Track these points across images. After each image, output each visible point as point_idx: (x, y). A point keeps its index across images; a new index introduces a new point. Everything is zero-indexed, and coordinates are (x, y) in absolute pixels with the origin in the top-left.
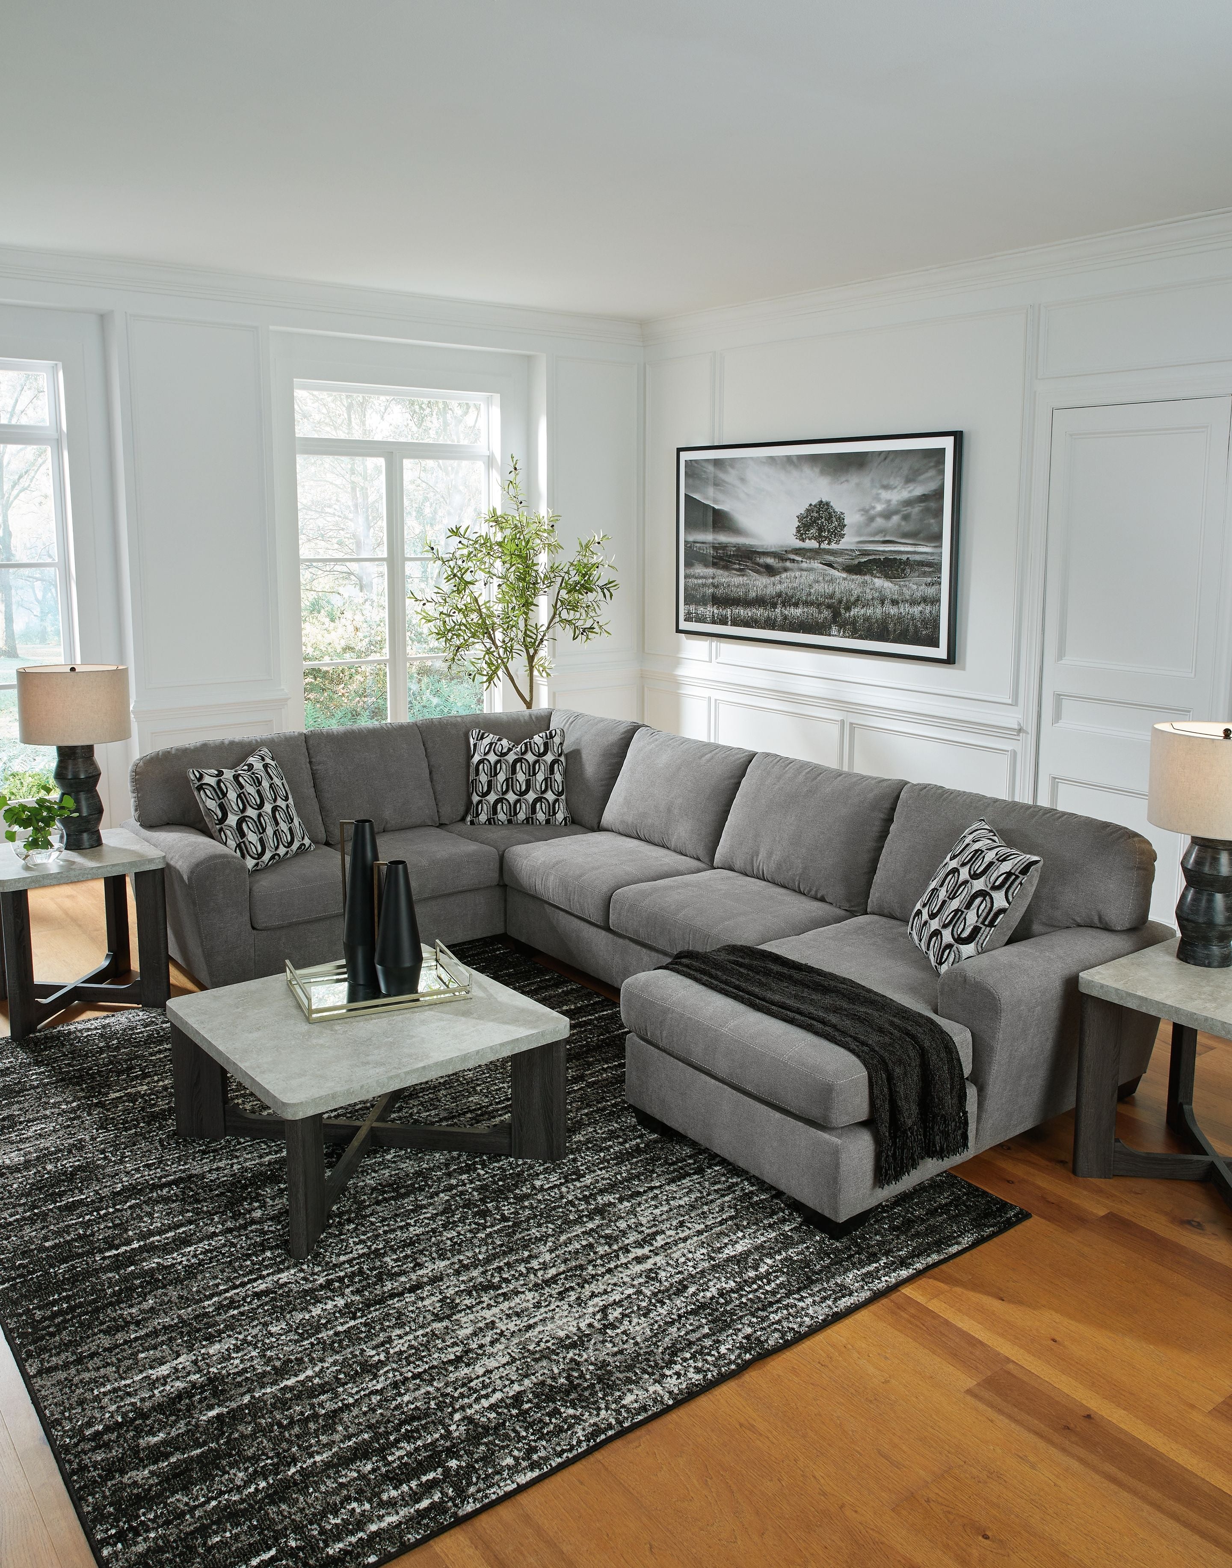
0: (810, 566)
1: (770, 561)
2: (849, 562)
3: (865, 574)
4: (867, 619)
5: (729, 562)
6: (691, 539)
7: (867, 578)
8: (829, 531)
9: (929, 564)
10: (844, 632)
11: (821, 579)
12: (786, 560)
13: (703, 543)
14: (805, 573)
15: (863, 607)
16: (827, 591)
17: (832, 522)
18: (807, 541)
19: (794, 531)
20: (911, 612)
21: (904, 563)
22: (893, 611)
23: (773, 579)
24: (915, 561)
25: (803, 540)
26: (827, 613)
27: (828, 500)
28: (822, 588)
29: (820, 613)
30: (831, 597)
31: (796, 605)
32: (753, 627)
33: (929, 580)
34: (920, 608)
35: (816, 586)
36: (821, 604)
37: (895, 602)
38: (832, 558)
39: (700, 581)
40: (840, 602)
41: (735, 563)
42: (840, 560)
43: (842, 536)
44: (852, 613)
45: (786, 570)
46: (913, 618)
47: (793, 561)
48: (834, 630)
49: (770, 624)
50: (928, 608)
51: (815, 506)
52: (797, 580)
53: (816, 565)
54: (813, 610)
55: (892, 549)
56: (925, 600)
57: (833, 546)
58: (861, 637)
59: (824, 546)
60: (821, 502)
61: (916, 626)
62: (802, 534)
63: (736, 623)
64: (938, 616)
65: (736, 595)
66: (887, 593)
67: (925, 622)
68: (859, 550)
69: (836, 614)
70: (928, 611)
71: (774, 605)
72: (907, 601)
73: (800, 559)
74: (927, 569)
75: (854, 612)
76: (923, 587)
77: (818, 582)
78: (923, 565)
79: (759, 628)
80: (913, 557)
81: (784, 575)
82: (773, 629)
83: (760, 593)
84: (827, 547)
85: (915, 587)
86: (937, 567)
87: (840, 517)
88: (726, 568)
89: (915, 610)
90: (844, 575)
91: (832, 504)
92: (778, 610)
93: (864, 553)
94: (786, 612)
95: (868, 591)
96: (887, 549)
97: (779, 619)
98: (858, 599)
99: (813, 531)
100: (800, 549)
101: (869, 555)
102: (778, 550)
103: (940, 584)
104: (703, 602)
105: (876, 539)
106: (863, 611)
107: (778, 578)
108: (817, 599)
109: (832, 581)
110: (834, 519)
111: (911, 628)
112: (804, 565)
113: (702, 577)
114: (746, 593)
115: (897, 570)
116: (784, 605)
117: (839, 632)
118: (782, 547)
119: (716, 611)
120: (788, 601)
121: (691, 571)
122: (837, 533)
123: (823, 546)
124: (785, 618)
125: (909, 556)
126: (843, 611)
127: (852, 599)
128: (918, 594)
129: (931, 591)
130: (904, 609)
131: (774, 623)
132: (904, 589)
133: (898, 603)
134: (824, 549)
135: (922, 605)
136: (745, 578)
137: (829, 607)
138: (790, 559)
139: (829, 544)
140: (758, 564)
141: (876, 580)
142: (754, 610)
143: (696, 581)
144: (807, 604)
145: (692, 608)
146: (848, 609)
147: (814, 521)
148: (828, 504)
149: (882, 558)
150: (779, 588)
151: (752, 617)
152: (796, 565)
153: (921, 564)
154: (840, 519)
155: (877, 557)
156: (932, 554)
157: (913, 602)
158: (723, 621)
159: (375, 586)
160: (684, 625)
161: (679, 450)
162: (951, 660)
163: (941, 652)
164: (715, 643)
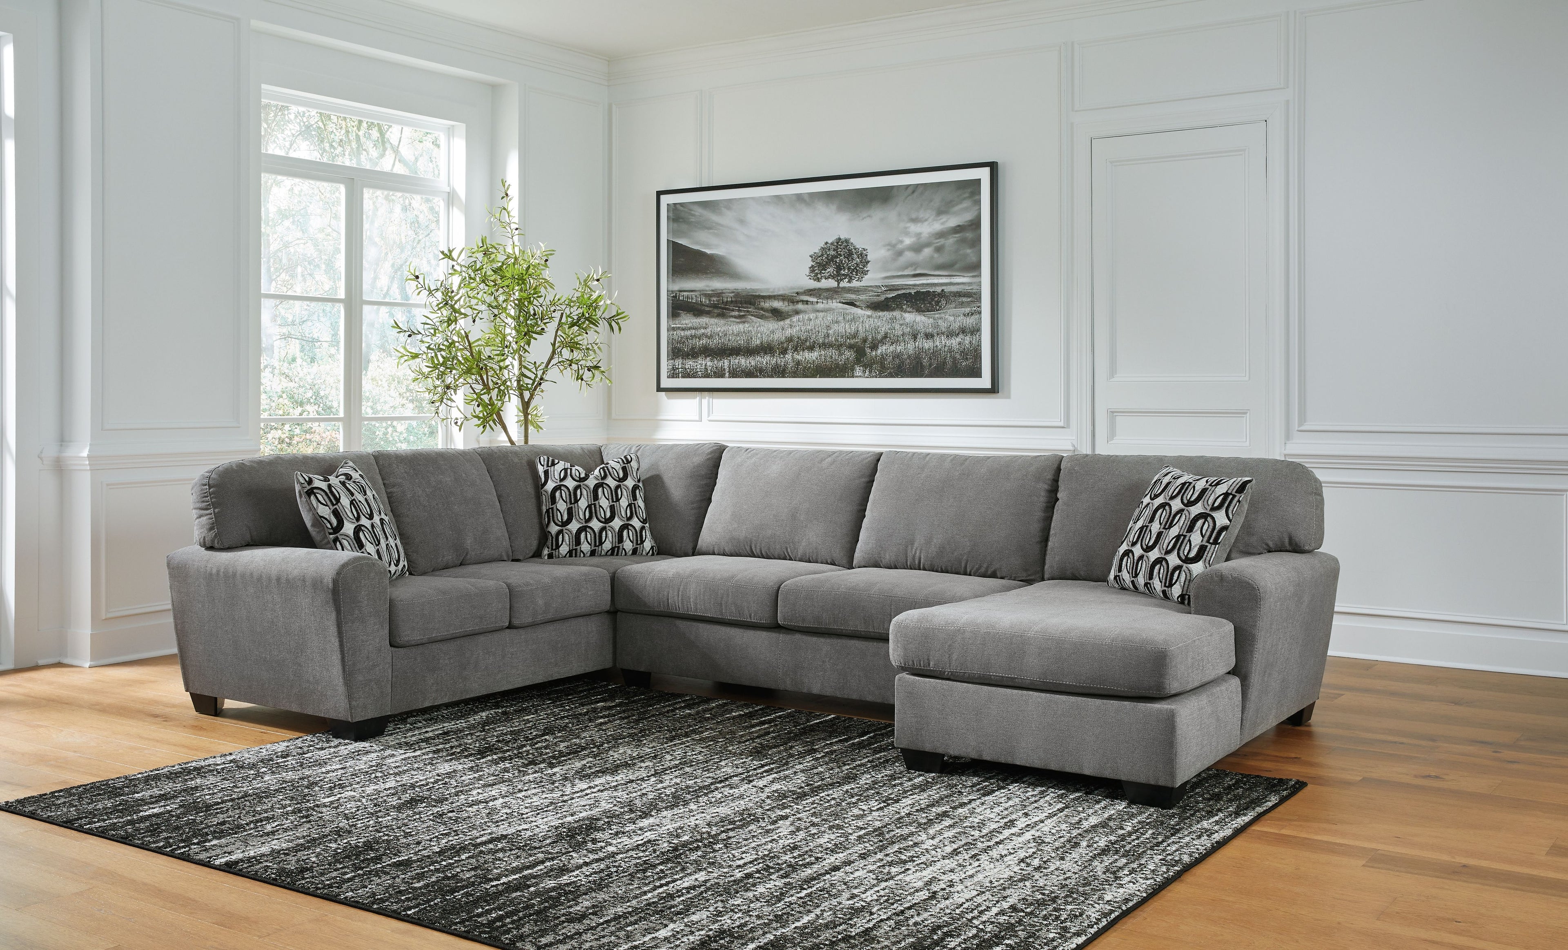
0: (827, 306)
1: (777, 304)
2: (876, 299)
3: (893, 310)
4: (897, 356)
5: (726, 309)
6: (676, 287)
7: (897, 313)
8: (849, 269)
9: (967, 295)
10: (870, 372)
11: (841, 318)
12: (798, 302)
13: (692, 291)
14: (821, 314)
15: (892, 343)
16: (849, 331)
17: (853, 259)
18: (823, 280)
19: (807, 271)
20: (948, 344)
21: (939, 294)
22: (928, 345)
23: (782, 323)
24: (951, 292)
25: (818, 280)
26: (849, 354)
27: (847, 237)
28: (843, 328)
29: (840, 354)
30: (855, 336)
31: (811, 348)
32: (757, 377)
33: (968, 310)
34: (958, 339)
35: (835, 327)
36: (841, 345)
37: (929, 336)
38: (853, 296)
39: (688, 333)
40: (865, 340)
41: (733, 310)
42: (863, 297)
43: (866, 273)
44: (879, 351)
45: (797, 312)
46: (951, 350)
47: (807, 302)
48: (858, 370)
49: (779, 372)
50: (968, 339)
51: (832, 244)
52: (812, 323)
53: (835, 304)
54: (832, 353)
55: (925, 282)
56: (963, 331)
57: (855, 284)
58: (891, 376)
59: (844, 284)
60: (840, 239)
61: (954, 359)
62: (817, 274)
63: (734, 374)
64: (979, 345)
65: (735, 344)
66: (920, 327)
67: (964, 353)
68: (886, 286)
69: (860, 353)
70: (967, 342)
71: (784, 352)
72: (943, 333)
73: (815, 300)
74: (965, 299)
75: (882, 349)
76: (962, 317)
77: (837, 322)
78: (960, 296)
79: (764, 377)
80: (948, 289)
81: (795, 319)
82: (783, 377)
83: (765, 339)
84: (848, 285)
85: (952, 318)
86: (976, 297)
87: (861, 254)
88: (722, 316)
89: (953, 341)
90: (869, 313)
91: (852, 241)
92: (789, 357)
93: (892, 288)
94: (799, 357)
95: (897, 327)
96: (918, 282)
97: (791, 364)
98: (886, 336)
99: (831, 270)
100: (814, 290)
101: (898, 290)
102: (787, 292)
103: (980, 313)
104: (694, 354)
105: (906, 273)
106: (892, 348)
107: (788, 321)
108: (837, 340)
109: (854, 319)
110: (855, 256)
111: (949, 360)
112: (820, 306)
113: (690, 328)
114: (748, 342)
115: (930, 303)
116: (795, 349)
117: (864, 372)
118: (792, 288)
119: (709, 363)
120: (800, 344)
121: (677, 324)
122: (860, 270)
123: (842, 284)
124: (798, 363)
125: (943, 288)
126: (868, 350)
127: (879, 337)
128: (956, 326)
129: (970, 321)
130: (940, 342)
131: (784, 370)
132: (940, 321)
133: (932, 336)
134: (844, 288)
135: (961, 336)
136: (747, 325)
137: (851, 347)
138: (803, 301)
139: (849, 282)
140: (762, 309)
141: (907, 315)
142: (759, 358)
143: (682, 333)
144: (824, 346)
145: (678, 363)
146: (874, 347)
147: (831, 259)
148: (847, 241)
149: (913, 292)
150: (788, 332)
151: (756, 367)
152: (810, 307)
153: (959, 294)
154: (862, 255)
155: (908, 291)
156: (970, 284)
157: (951, 334)
158: (719, 374)
159: (276, 351)
160: (666, 383)
161: (659, 194)
162: (994, 390)
163: (985, 382)
164: (706, 400)
